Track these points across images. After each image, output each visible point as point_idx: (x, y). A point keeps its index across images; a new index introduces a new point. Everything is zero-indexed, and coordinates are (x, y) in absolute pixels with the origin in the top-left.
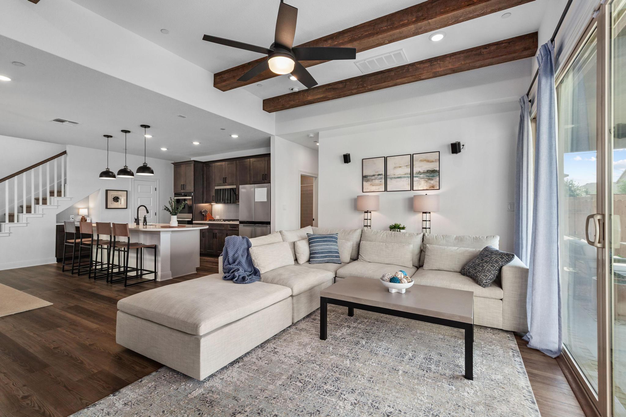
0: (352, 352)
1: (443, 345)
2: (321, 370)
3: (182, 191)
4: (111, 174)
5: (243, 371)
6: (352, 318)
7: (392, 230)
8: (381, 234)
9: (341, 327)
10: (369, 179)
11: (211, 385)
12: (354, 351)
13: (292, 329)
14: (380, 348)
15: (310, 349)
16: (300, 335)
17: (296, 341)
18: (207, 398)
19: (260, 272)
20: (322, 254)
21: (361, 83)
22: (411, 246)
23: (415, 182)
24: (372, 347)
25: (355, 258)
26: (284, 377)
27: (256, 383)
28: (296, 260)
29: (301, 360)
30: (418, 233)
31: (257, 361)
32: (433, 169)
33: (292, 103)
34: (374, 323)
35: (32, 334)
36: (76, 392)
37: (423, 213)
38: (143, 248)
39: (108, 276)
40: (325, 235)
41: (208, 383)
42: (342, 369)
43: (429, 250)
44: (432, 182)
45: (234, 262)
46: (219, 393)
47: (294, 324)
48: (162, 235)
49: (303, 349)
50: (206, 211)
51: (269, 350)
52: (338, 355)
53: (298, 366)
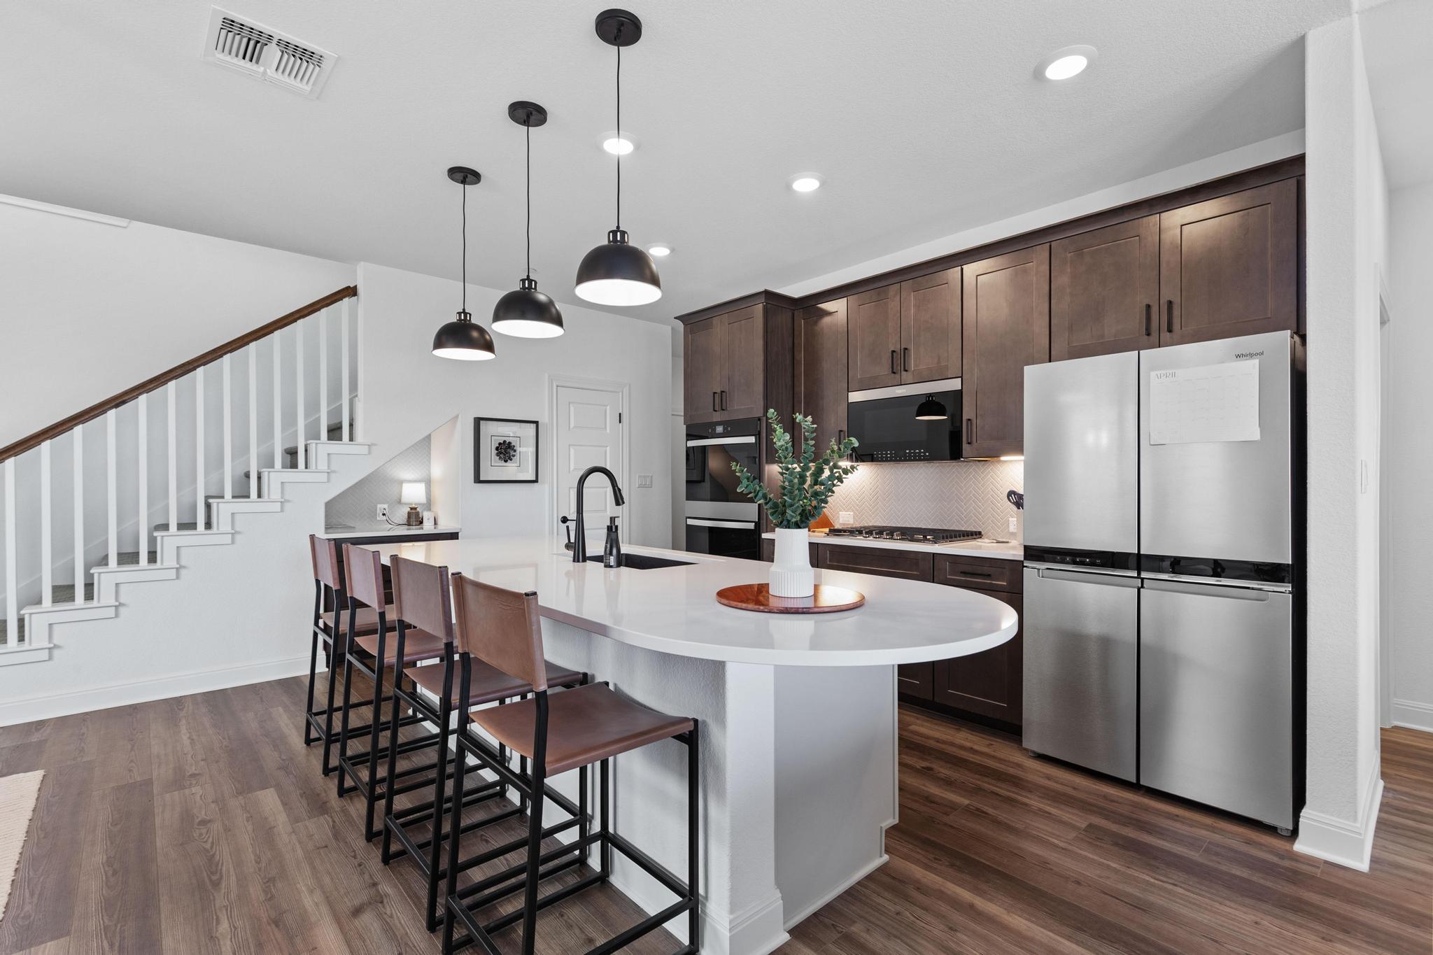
3: (717, 417)
4: (475, 334)
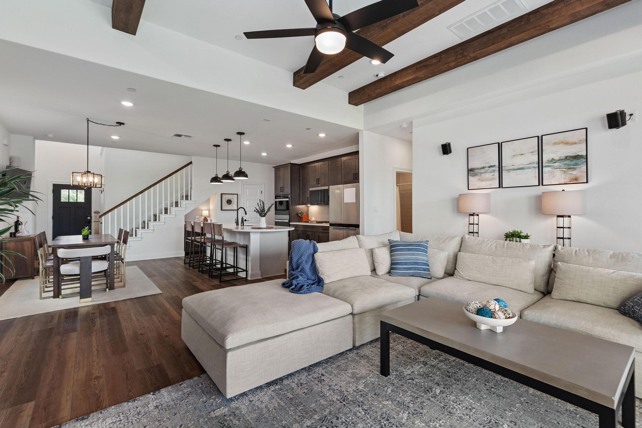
0: (416, 402)
1: (570, 424)
2: (365, 418)
3: (281, 193)
4: (219, 179)
5: (276, 397)
6: (433, 351)
7: (508, 239)
8: (488, 244)
9: (414, 362)
10: (476, 173)
11: (237, 406)
12: (419, 400)
13: (352, 354)
14: (460, 404)
15: (362, 385)
16: (358, 362)
17: (350, 371)
18: (226, 422)
19: (324, 281)
20: (405, 265)
21: (460, 52)
22: (533, 263)
23: (546, 174)
24: (448, 401)
25: (450, 273)
26: (316, 417)
27: (282, 416)
28: (374, 270)
29: (345, 398)
30: (544, 244)
31: (295, 388)
32: (575, 154)
33: (378, 91)
34: (464, 364)
35: (134, 318)
36: (130, 382)
37: (558, 216)
38: (238, 247)
39: (210, 271)
40: (411, 242)
41: (236, 402)
42: (393, 424)
43: (560, 270)
44: (574, 172)
45: (297, 268)
46: (240, 418)
47: (354, 348)
48: (252, 236)
49: (354, 383)
50: (302, 213)
51: (315, 375)
52: (395, 403)
53: (339, 405)
